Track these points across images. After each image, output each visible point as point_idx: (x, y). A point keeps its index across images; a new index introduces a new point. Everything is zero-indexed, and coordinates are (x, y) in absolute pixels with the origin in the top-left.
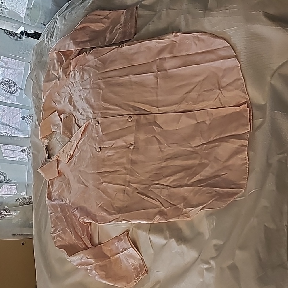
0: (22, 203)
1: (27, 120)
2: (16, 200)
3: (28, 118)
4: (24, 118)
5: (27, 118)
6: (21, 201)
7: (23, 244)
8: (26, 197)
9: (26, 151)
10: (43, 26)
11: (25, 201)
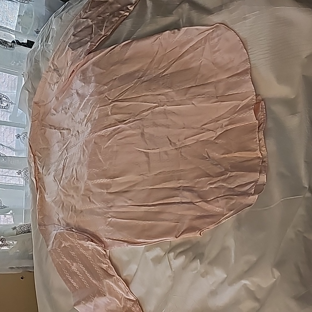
0: (20, 231)
1: (22, 138)
2: (13, 229)
3: (24, 136)
4: (19, 136)
5: (22, 136)
6: (18, 229)
7: (22, 278)
8: (24, 225)
9: (22, 173)
10: (36, 34)
11: (23, 229)
